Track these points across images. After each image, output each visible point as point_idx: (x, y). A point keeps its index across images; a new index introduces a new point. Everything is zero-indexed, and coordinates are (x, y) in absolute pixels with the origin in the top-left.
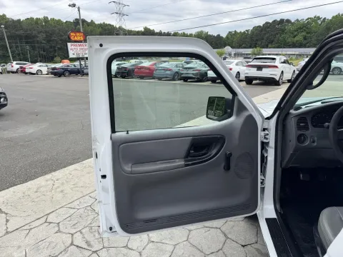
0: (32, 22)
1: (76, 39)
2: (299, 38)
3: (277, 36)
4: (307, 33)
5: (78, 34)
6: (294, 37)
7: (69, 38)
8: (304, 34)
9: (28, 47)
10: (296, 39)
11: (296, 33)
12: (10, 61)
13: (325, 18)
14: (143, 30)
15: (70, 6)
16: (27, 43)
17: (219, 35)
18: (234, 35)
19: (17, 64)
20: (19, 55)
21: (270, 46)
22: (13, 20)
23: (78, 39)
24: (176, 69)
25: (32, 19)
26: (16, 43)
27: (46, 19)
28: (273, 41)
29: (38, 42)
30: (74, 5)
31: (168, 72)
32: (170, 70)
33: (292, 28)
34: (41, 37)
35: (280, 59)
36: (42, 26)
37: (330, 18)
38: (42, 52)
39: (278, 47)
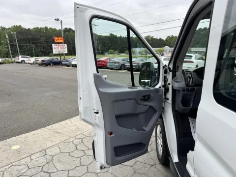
0: (37, 30)
1: (58, 41)
3: (202, 39)
5: (60, 38)
7: (54, 40)
9: (33, 46)
12: (18, 55)
14: (109, 35)
15: (55, 20)
16: (34, 43)
17: (160, 39)
18: (171, 38)
19: (21, 57)
20: (28, 51)
21: (196, 46)
22: (25, 29)
23: (60, 41)
24: (122, 62)
25: (38, 28)
26: (26, 43)
27: (46, 28)
28: (199, 42)
29: (40, 43)
30: (58, 20)
31: (117, 64)
32: (118, 63)
34: (42, 40)
35: (195, 56)
36: (44, 32)
38: (42, 49)
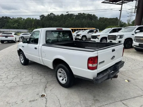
2: (16, 25)
3: (6, 24)
4: (19, 24)
6: (14, 24)
8: (17, 24)
10: (14, 25)
11: (14, 23)
13: (24, 19)
21: (3, 28)
28: (4, 26)
33: (12, 21)
37: (26, 19)
39: (7, 29)
